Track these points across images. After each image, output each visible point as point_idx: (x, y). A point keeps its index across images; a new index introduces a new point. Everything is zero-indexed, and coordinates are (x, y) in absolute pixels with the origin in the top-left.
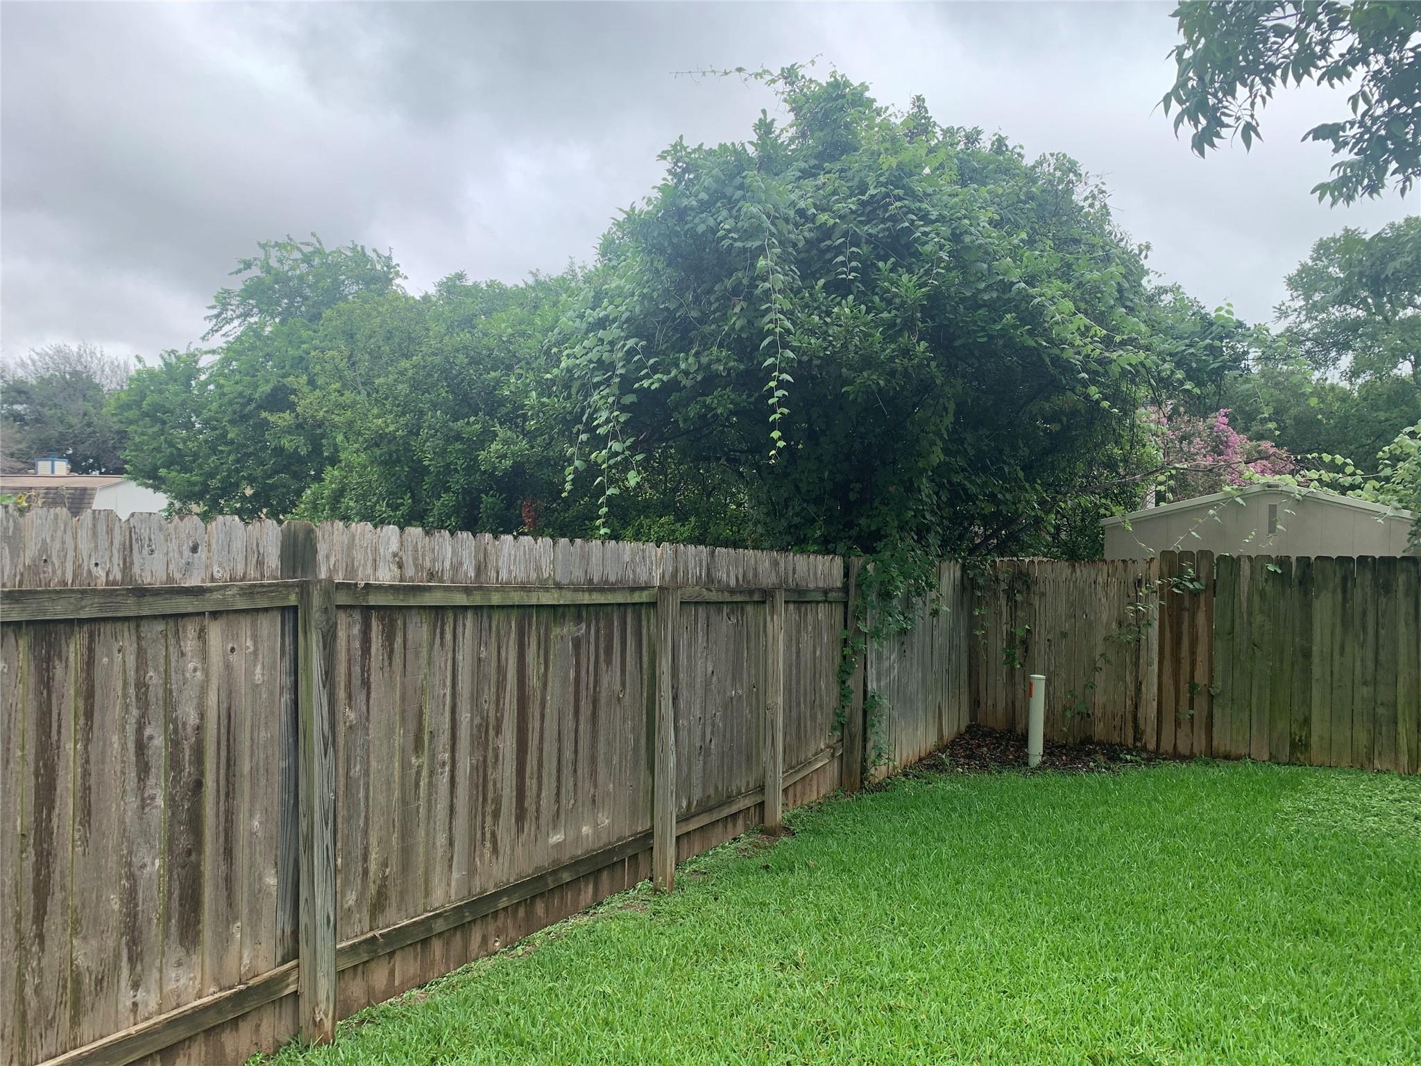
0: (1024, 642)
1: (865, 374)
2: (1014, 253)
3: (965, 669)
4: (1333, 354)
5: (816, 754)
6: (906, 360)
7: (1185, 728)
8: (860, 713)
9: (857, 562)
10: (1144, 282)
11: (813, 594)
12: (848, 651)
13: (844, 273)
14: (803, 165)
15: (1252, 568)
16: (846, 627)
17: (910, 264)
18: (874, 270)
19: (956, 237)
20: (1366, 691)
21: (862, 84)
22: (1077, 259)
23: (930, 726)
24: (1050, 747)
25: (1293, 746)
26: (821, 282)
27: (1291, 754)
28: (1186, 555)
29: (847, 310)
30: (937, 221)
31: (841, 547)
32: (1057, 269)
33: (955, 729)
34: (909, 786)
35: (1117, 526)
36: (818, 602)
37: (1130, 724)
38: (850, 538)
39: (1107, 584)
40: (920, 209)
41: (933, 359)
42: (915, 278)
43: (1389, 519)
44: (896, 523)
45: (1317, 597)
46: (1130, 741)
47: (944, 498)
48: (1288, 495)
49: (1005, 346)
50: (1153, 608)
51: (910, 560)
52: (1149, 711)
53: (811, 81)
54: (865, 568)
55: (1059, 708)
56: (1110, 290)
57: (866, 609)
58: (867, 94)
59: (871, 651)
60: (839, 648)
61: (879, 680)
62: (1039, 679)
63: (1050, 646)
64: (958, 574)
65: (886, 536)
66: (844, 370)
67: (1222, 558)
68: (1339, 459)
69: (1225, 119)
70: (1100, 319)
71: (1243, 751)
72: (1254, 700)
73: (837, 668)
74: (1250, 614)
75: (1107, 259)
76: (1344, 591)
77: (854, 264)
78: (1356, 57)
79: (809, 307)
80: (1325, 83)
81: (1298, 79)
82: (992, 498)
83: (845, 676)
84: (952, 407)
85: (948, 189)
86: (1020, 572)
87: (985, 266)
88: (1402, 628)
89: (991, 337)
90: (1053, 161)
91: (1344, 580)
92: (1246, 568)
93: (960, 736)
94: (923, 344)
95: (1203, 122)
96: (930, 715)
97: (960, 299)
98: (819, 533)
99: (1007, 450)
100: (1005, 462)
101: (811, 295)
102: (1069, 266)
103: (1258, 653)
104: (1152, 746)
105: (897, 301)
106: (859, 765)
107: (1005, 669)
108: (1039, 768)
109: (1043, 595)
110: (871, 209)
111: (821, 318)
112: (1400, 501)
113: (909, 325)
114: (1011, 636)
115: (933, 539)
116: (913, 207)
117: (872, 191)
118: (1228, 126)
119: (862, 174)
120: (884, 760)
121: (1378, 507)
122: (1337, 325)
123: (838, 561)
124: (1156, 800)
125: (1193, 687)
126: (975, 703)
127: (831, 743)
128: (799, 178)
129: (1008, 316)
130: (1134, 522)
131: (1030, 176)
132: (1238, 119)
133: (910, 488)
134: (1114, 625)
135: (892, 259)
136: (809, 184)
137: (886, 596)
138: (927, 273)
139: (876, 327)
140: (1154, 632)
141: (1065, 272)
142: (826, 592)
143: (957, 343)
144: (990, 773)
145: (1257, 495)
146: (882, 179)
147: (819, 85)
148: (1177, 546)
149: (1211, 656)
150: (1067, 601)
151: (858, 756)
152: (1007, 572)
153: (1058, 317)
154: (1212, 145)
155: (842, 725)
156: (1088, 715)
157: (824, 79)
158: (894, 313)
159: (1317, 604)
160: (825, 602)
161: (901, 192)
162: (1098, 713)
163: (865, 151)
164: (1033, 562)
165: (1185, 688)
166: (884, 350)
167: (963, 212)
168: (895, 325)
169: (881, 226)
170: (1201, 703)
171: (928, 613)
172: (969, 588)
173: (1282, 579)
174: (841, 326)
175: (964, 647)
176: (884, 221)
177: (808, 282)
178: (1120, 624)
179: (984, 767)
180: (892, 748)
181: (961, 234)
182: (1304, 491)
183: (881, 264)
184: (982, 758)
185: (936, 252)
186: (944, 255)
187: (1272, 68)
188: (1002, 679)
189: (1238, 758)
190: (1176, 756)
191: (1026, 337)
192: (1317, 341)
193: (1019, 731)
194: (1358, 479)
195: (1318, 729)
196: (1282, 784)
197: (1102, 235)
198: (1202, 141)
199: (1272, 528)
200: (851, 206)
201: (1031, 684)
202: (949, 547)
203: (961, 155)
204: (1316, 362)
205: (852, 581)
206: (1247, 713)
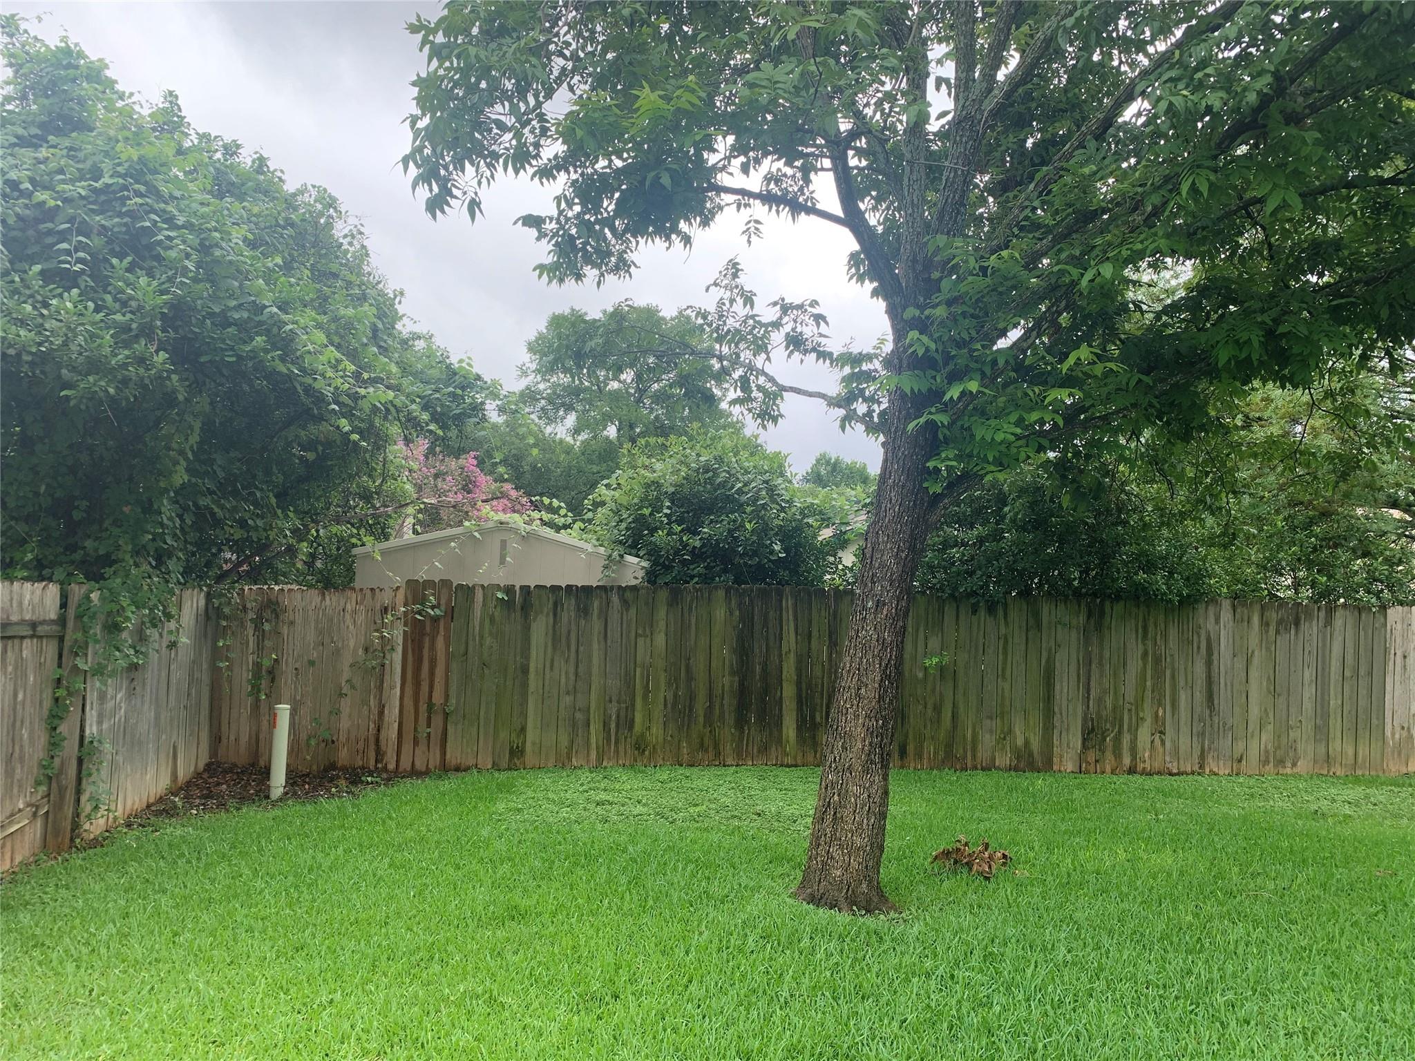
0: (271, 672)
1: (91, 379)
2: (268, 276)
3: (205, 703)
4: (561, 413)
5: (12, 815)
6: (142, 371)
7: (422, 746)
8: (74, 763)
9: (77, 591)
10: (399, 326)
11: (16, 628)
12: (61, 692)
13: (69, 263)
14: (20, 131)
15: (485, 596)
16: (60, 666)
17: (152, 268)
18: (107, 266)
19: (205, 248)
20: (568, 699)
21: (101, 60)
22: (334, 293)
23: (163, 768)
24: (294, 778)
25: (512, 753)
26: (37, 268)
27: (510, 760)
28: (429, 584)
29: (69, 305)
30: (183, 227)
31: (59, 573)
32: (312, 300)
33: (192, 769)
34: (131, 839)
35: (368, 556)
36: (23, 638)
37: (372, 746)
38: (72, 562)
39: (355, 612)
40: (164, 211)
41: (174, 372)
42: (155, 283)
43: (589, 554)
44: (130, 547)
45: (535, 620)
46: (372, 762)
47: (189, 522)
48: (515, 531)
49: (256, 369)
50: (397, 634)
51: (146, 588)
52: (391, 733)
53: (36, 38)
54: (88, 598)
55: (304, 736)
56: (364, 329)
57: (87, 644)
58: (108, 73)
59: (92, 690)
60: (50, 691)
61: (100, 723)
62: (284, 711)
63: (297, 675)
64: (202, 602)
65: (115, 562)
66: (64, 371)
67: (460, 586)
68: (556, 503)
69: (455, 191)
70: (353, 355)
71: (471, 762)
72: (482, 713)
73: (45, 713)
74: (482, 637)
75: (364, 298)
76: (555, 615)
77: (81, 254)
78: (561, 164)
79: (19, 293)
80: (536, 179)
81: (517, 172)
82: (243, 524)
83: (56, 722)
84: (197, 425)
85: (199, 197)
86: (269, 600)
87: (236, 284)
88: (595, 646)
89: (240, 358)
90: (314, 193)
91: (555, 604)
92: (479, 595)
93: (198, 775)
94: (163, 355)
95: (436, 189)
96: (162, 756)
97: (208, 313)
98: (30, 556)
99: (260, 474)
100: (257, 488)
101: (22, 280)
102: (326, 299)
103: (486, 671)
104: (391, 766)
105: (133, 304)
106: (69, 821)
107: (250, 700)
108: (281, 799)
109: (292, 623)
110: (106, 199)
111: (35, 308)
112: (598, 540)
113: (146, 332)
114: (258, 666)
115: (172, 564)
116: (156, 206)
117: (106, 180)
118: (456, 197)
119: (96, 158)
120: (102, 812)
121: (581, 544)
122: (564, 389)
123: (53, 590)
124: (390, 818)
125: (430, 706)
126: (216, 739)
127: (34, 800)
128: (15, 145)
129: (258, 339)
130: (383, 553)
131: (290, 202)
132: (465, 193)
133: (149, 508)
134: (360, 652)
135: (129, 259)
136: (27, 154)
137: (113, 628)
138: (170, 280)
139: (108, 328)
140: (397, 657)
141: (322, 303)
142: (34, 625)
143: (202, 360)
144: (227, 811)
145: (491, 531)
146: (119, 169)
147: (47, 46)
148: (422, 575)
149: (447, 676)
150: (316, 628)
151: (69, 811)
152: (255, 600)
153: (310, 347)
154: (443, 212)
155: (50, 778)
156: (333, 742)
157: (53, 42)
158: (129, 316)
159: (534, 626)
160: (32, 637)
161: (142, 188)
162: (343, 738)
163: (100, 134)
164: (282, 590)
165: (423, 708)
166: (116, 355)
167: (214, 224)
168: (130, 330)
169: (117, 220)
170: (437, 721)
171: (164, 645)
172: (214, 617)
173: (508, 605)
174: (61, 321)
175: (206, 679)
176: (120, 215)
177: (18, 266)
178: (366, 650)
179: (222, 805)
180: (113, 798)
181: (211, 246)
182: (528, 528)
183: (115, 261)
184: (220, 796)
185: (181, 260)
186: (191, 265)
187: (496, 156)
188: (246, 712)
189: (467, 769)
190: (415, 773)
191: (277, 362)
192: (550, 401)
193: (262, 763)
194: (570, 520)
195: (531, 735)
196: (500, 787)
197: (359, 274)
198: (436, 205)
199: (503, 561)
200: (80, 190)
201: (275, 715)
202: (192, 574)
203: (217, 165)
204: (548, 418)
205: (71, 612)
206: (475, 729)
